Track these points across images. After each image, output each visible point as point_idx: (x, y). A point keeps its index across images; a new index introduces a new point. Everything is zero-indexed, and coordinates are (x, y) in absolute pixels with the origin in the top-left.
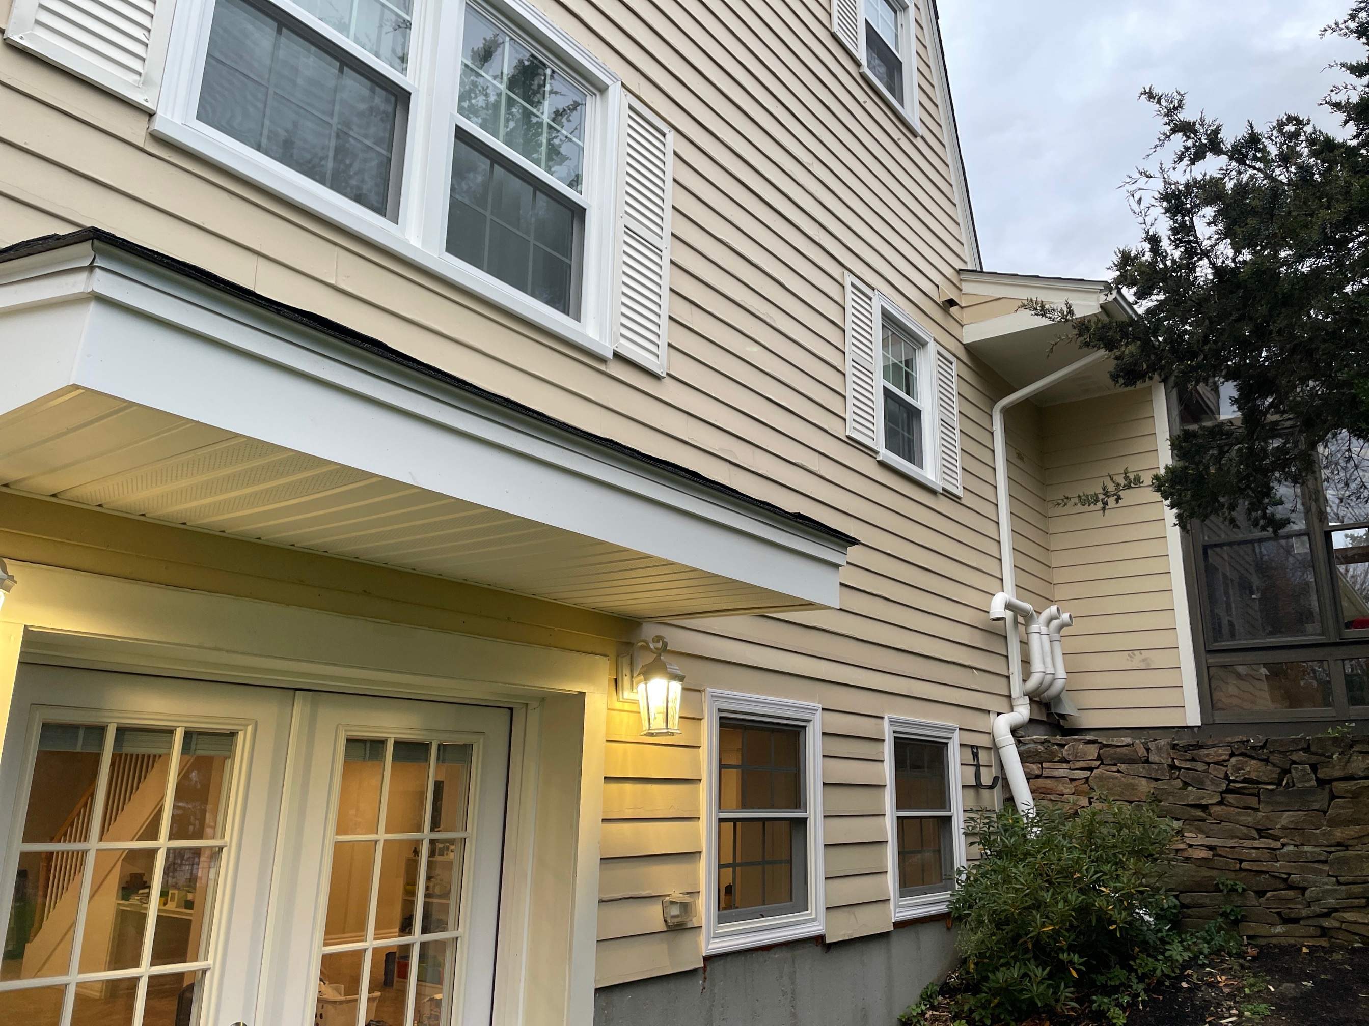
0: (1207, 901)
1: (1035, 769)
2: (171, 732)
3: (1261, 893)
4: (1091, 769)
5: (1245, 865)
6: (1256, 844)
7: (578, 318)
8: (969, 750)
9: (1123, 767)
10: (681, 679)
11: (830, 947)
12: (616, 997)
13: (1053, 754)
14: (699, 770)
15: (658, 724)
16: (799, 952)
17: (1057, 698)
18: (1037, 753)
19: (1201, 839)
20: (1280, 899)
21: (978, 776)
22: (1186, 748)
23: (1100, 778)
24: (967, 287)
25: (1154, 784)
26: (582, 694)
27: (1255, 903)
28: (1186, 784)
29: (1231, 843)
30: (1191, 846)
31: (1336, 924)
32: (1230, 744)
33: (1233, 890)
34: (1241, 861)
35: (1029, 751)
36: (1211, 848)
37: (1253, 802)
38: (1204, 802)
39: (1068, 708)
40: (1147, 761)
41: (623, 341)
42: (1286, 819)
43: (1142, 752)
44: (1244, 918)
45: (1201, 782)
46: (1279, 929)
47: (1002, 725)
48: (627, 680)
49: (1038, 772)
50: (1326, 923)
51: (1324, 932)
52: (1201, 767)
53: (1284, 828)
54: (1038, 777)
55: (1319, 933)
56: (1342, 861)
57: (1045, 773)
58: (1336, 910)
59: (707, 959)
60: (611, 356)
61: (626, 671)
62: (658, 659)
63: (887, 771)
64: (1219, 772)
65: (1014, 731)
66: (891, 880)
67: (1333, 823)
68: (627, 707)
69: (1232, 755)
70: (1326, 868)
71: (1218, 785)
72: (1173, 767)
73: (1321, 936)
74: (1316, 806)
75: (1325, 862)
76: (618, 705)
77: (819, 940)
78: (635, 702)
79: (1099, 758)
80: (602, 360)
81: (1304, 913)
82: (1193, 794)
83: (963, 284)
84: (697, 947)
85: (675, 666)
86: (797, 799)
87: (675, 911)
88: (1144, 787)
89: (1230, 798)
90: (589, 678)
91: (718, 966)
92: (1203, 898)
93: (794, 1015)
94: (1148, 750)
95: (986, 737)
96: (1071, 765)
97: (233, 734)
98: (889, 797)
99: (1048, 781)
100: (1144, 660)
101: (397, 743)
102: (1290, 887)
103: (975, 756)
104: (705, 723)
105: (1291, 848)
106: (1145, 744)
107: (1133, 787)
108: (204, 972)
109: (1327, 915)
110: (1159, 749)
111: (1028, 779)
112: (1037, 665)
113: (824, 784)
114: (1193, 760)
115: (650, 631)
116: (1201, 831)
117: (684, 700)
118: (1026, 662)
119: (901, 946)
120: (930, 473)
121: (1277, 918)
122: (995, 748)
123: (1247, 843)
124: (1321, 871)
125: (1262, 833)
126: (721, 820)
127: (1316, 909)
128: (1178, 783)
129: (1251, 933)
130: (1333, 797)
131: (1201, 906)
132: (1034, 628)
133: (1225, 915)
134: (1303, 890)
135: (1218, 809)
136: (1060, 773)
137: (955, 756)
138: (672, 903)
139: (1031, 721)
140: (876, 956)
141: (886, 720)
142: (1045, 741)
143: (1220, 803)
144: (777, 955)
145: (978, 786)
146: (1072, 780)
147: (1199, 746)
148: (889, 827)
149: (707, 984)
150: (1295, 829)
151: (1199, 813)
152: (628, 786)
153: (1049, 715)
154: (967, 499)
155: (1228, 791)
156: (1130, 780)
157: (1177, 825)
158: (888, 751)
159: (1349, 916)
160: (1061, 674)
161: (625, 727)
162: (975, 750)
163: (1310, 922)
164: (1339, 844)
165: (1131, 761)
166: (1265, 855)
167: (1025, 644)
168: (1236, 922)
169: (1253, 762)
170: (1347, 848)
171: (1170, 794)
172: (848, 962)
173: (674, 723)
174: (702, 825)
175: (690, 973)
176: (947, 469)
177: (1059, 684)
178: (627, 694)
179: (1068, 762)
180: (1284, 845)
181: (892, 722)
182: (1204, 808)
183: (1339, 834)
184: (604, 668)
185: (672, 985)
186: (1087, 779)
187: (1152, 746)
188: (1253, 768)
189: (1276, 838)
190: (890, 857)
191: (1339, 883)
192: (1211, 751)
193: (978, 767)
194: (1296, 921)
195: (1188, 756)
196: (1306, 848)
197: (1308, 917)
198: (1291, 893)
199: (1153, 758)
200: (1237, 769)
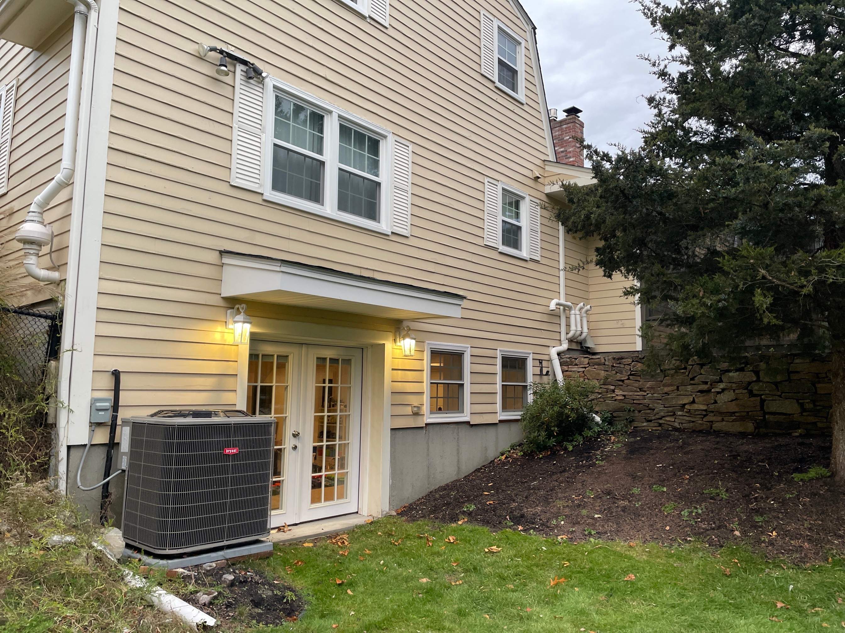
0: (622, 415)
1: (566, 368)
2: (273, 356)
3: (640, 411)
4: (585, 368)
5: (635, 402)
6: (639, 394)
7: (379, 222)
8: (538, 361)
9: (596, 367)
10: (415, 339)
11: (472, 425)
12: (397, 432)
13: (572, 362)
14: (424, 368)
15: (408, 353)
16: (460, 426)
17: (585, 340)
18: (567, 362)
19: (621, 393)
20: (645, 413)
21: (541, 371)
22: (618, 359)
23: (588, 371)
24: (547, 168)
25: (606, 373)
26: (384, 344)
27: (637, 415)
28: (617, 373)
29: (631, 393)
30: (617, 395)
31: (663, 422)
32: (632, 358)
33: (630, 411)
34: (634, 400)
35: (564, 361)
36: (624, 396)
37: (638, 378)
38: (622, 379)
39: (590, 344)
40: (604, 364)
41: (395, 228)
42: (649, 384)
43: (603, 361)
44: (633, 421)
45: (622, 372)
46: (645, 424)
47: (553, 352)
48: (398, 339)
49: (567, 369)
50: (661, 421)
51: (660, 425)
52: (622, 366)
53: (648, 388)
54: (567, 371)
55: (658, 425)
56: (666, 399)
57: (569, 370)
58: (664, 417)
59: (426, 424)
60: (390, 234)
61: (398, 337)
62: (407, 333)
63: (498, 368)
64: (628, 367)
65: (559, 354)
66: (499, 406)
67: (664, 386)
68: (398, 348)
69: (633, 361)
70: (660, 402)
71: (627, 373)
72: (613, 366)
73: (659, 426)
74: (659, 380)
75: (660, 400)
76: (396, 347)
77: (468, 423)
78: (401, 346)
79: (588, 363)
80: (388, 235)
81: (653, 418)
82: (619, 376)
83: (546, 166)
84: (423, 421)
85: (413, 334)
86: (461, 377)
87: (415, 409)
88: (603, 374)
89: (631, 377)
90: (386, 339)
91: (431, 427)
92: (621, 414)
93: (458, 446)
94: (605, 360)
95: (547, 356)
96: (578, 366)
97: (287, 356)
98: (499, 378)
99: (571, 373)
100: (622, 324)
101: (330, 359)
102: (650, 409)
103: (541, 363)
104: (425, 352)
105: (650, 395)
106: (604, 358)
107: (599, 374)
108: (286, 417)
109: (660, 419)
110: (609, 360)
111: (563, 372)
112: (573, 327)
113: (471, 372)
114: (620, 363)
115: (405, 324)
116: (621, 390)
117: (416, 345)
118: (568, 325)
119: (502, 429)
120: (524, 253)
121: (644, 420)
122: (550, 360)
123: (636, 393)
124: (659, 403)
125: (641, 390)
126: (431, 383)
127: (657, 417)
128: (614, 372)
129: (635, 426)
130: (665, 376)
131: (620, 417)
132: (573, 312)
133: (627, 419)
134: (654, 410)
135: (627, 381)
136: (575, 369)
137: (530, 363)
138: (415, 407)
139: (568, 349)
140: (491, 431)
141: (498, 351)
142: (570, 357)
143: (629, 379)
144: (452, 426)
145: (541, 374)
146: (579, 372)
147: (622, 358)
148: (498, 388)
149: (427, 432)
150: (652, 388)
151: (621, 383)
152: (399, 372)
153: (582, 347)
154: (544, 261)
155: (631, 375)
156: (599, 371)
157: (612, 387)
158: (499, 362)
159: (668, 419)
160: (585, 330)
161: (398, 353)
162: (541, 362)
163: (656, 421)
164: (666, 393)
165: (599, 364)
166: (641, 397)
167: (568, 318)
168: (631, 422)
169: (639, 364)
170: (669, 394)
171: (611, 376)
172: (481, 432)
173: (413, 352)
174: (425, 384)
175: (421, 428)
176: (532, 250)
177: (584, 335)
178: (398, 344)
179: (577, 365)
180: (648, 394)
181: (500, 351)
182: (623, 381)
183: (666, 389)
184: (391, 336)
185: (415, 431)
186: (584, 371)
187: (606, 359)
188: (639, 366)
189: (645, 391)
190: (499, 398)
191: (665, 407)
192: (626, 360)
193: (542, 367)
194: (650, 421)
195: (618, 362)
196: (655, 395)
197: (654, 420)
198: (649, 411)
199: (606, 363)
200: (634, 367)
